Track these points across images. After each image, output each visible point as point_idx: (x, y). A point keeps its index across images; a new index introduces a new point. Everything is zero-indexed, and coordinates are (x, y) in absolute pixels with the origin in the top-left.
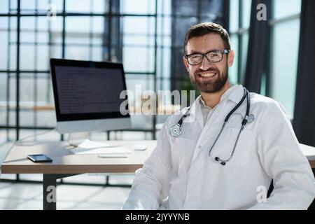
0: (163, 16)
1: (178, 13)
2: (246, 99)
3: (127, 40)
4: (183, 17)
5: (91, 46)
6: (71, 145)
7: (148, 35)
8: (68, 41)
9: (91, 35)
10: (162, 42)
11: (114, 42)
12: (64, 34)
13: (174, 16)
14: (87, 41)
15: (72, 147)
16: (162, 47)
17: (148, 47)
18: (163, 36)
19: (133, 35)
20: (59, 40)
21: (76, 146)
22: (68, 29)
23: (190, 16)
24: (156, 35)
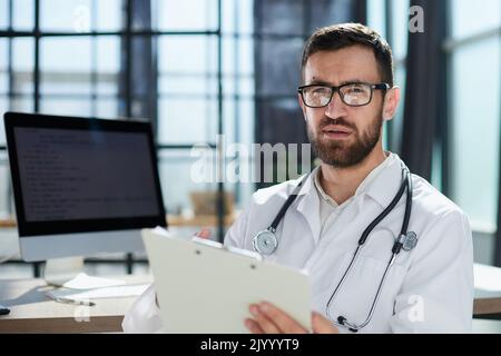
0: (236, 36)
1: (266, 30)
2: (404, 197)
3: (165, 85)
4: (277, 37)
5: (94, 97)
6: (50, 285)
7: (208, 76)
8: (45, 88)
9: (94, 78)
10: (236, 87)
11: (140, 88)
12: (37, 76)
13: (258, 36)
14: (86, 89)
15: (51, 288)
16: (237, 98)
17: (208, 97)
18: (237, 76)
19: (177, 75)
20: (28, 88)
21: (57, 286)
22: (45, 65)
23: (290, 36)
24: (220, 76)
